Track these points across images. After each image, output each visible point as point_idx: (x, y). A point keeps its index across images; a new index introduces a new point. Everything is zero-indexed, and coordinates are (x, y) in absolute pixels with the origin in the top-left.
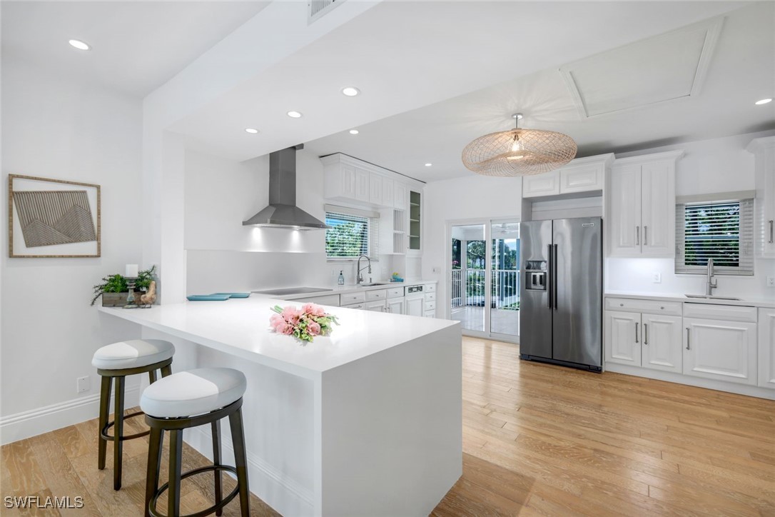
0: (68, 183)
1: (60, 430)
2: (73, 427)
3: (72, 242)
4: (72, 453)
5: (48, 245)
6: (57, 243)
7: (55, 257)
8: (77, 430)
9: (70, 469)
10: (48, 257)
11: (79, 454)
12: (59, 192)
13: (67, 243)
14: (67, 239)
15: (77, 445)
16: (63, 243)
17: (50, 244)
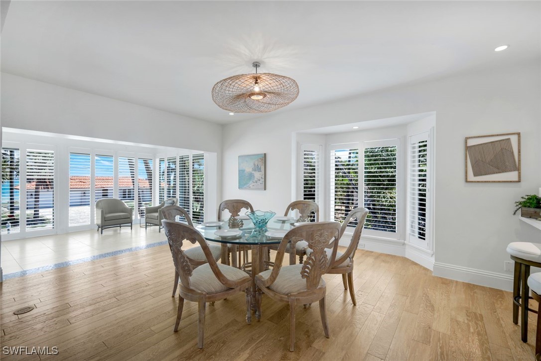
0: (498, 135)
1: (494, 289)
2: (501, 291)
3: (500, 172)
4: (498, 305)
5: (485, 175)
6: (491, 174)
7: (489, 182)
8: (503, 293)
9: (495, 312)
10: (485, 182)
11: (502, 308)
12: (492, 142)
13: (497, 173)
14: (497, 170)
15: (502, 302)
16: (494, 173)
17: (487, 174)
